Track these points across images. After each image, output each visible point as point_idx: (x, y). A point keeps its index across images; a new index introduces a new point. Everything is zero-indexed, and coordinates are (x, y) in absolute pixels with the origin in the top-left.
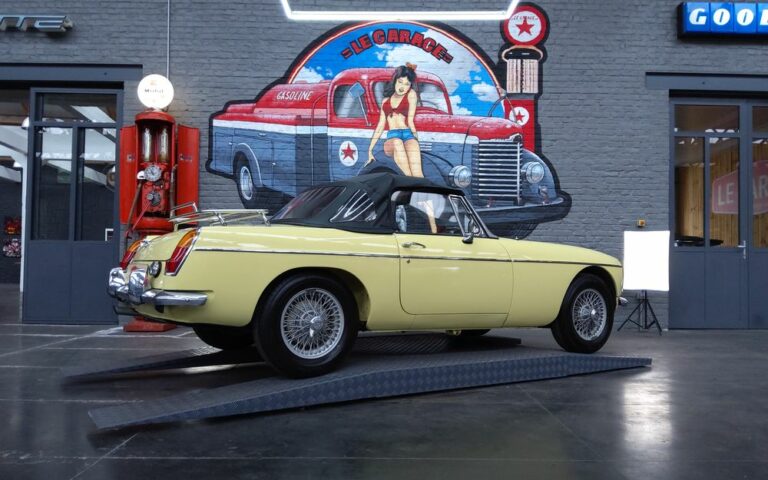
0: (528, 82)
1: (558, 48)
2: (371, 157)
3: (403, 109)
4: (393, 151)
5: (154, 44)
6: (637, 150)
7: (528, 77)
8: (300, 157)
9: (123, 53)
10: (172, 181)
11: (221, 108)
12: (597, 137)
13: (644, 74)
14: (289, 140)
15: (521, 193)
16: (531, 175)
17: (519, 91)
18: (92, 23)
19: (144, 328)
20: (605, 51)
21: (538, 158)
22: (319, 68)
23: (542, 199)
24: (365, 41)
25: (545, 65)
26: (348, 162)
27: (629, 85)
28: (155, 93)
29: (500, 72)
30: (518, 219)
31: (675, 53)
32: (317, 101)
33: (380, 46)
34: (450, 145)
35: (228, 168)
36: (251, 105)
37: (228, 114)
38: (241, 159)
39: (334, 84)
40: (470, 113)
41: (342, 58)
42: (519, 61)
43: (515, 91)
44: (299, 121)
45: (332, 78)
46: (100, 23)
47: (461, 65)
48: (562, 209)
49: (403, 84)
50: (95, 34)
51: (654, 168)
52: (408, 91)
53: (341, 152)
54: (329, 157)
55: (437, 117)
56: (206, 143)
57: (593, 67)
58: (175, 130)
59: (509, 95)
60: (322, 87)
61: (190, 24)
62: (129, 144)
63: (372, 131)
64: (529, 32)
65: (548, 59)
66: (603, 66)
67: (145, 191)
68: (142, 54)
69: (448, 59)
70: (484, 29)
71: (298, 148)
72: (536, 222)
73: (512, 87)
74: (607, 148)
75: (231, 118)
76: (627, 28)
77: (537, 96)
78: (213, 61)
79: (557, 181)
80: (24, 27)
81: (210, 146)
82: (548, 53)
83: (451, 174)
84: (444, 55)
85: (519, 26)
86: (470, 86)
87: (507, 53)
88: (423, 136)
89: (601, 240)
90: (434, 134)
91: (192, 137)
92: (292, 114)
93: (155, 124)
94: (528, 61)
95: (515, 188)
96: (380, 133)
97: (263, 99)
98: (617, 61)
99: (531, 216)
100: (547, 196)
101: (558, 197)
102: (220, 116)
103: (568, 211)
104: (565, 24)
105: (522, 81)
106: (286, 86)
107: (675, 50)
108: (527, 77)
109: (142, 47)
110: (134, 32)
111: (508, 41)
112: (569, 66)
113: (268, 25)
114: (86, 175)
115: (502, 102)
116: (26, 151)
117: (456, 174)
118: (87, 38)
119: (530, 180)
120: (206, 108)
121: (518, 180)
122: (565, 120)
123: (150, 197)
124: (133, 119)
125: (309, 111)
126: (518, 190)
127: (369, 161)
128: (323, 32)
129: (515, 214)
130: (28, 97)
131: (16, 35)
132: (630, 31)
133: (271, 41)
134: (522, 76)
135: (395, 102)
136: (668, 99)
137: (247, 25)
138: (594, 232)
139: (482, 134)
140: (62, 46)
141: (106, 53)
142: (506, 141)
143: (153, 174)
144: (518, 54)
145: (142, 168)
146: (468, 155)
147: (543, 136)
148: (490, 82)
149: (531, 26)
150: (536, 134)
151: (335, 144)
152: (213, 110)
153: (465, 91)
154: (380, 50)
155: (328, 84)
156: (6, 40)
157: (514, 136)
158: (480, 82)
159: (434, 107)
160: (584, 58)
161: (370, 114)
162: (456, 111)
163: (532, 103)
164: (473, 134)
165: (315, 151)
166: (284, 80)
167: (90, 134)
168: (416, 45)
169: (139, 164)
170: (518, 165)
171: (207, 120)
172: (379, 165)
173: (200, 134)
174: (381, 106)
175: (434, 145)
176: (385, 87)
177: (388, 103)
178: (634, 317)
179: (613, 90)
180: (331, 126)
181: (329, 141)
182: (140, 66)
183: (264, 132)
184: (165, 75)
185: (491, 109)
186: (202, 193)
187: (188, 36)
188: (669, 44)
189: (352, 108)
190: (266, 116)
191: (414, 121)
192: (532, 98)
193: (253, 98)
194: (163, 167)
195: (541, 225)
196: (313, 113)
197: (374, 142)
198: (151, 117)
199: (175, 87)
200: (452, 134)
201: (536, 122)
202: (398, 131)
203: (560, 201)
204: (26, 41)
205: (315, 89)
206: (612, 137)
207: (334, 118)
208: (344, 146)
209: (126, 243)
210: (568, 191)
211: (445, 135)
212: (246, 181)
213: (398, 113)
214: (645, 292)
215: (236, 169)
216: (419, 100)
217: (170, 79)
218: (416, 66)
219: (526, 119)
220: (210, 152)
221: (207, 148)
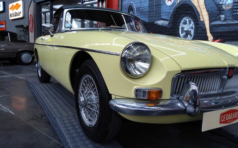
8: (150, 4)
26: (169, 3)
38: (130, 9)
54: (162, 2)
71: (150, 0)
83: (221, 3)
117: (224, 3)
127: (178, 2)
165: (156, 1)
172: (184, 3)
220: (122, 7)
221: (121, 6)
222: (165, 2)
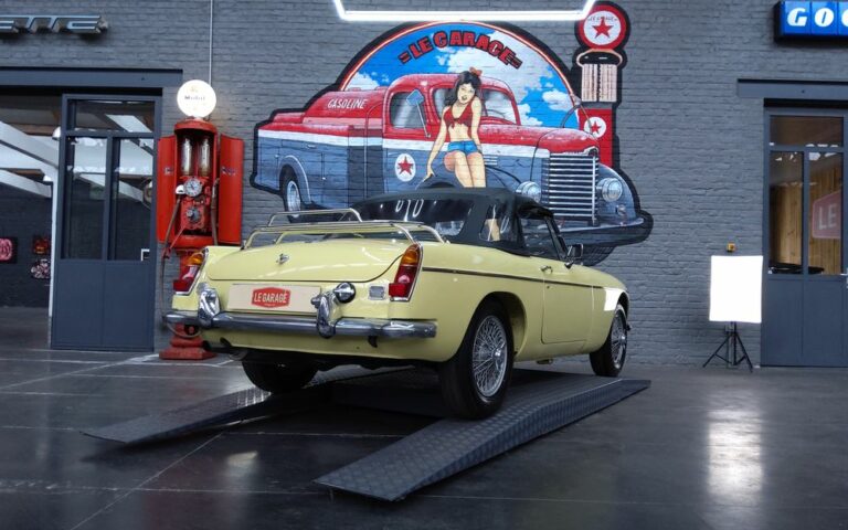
0: (605, 89)
1: (640, 52)
2: (430, 172)
3: (466, 118)
4: (454, 165)
5: (196, 47)
6: (728, 166)
7: (606, 84)
8: (352, 172)
9: (161, 56)
10: (214, 195)
11: (267, 117)
12: (684, 151)
13: (735, 80)
14: (341, 152)
15: (596, 212)
16: (608, 193)
17: (595, 100)
18: (129, 24)
19: (182, 356)
20: (692, 55)
21: (616, 174)
22: (374, 74)
23: (620, 220)
24: (425, 44)
25: (624, 70)
26: (405, 177)
27: (719, 93)
28: (196, 100)
29: (574, 78)
30: (593, 242)
31: (769, 58)
32: (372, 110)
33: (441, 50)
34: (518, 159)
35: (274, 183)
36: (300, 114)
37: (275, 124)
38: (288, 173)
39: (391, 91)
40: (540, 123)
41: (399, 62)
42: (596, 66)
43: (590, 100)
44: (352, 132)
45: (388, 85)
46: (137, 24)
47: (530, 70)
48: (642, 230)
49: (466, 91)
50: (133, 36)
51: (746, 186)
52: (472, 100)
53: (396, 165)
54: (384, 171)
55: (504, 128)
56: (251, 156)
57: (680, 72)
58: (217, 141)
59: (584, 104)
60: (378, 94)
61: (235, 26)
62: (167, 157)
63: (431, 143)
64: (607, 34)
65: (628, 64)
66: (689, 72)
67: (184, 208)
68: (182, 58)
69: (517, 64)
70: (557, 31)
71: (350, 161)
72: (613, 245)
73: (588, 95)
74: (694, 164)
75: (278, 129)
76: (717, 29)
77: (615, 105)
78: (258, 65)
79: (636, 199)
80: (57, 29)
81: (255, 158)
82: (629, 59)
83: (518, 191)
84: (512, 60)
85: (595, 27)
86: (541, 93)
87: (583, 57)
88: (488, 149)
89: (686, 266)
90: (500, 147)
91: (236, 149)
92: (344, 124)
93: (195, 134)
94: (606, 66)
95: (590, 207)
96: (440, 145)
97: (313, 107)
98: (706, 67)
99: (607, 238)
100: (626, 216)
101: (637, 217)
102: (267, 126)
103: (649, 233)
104: (647, 25)
105: (598, 88)
106: (338, 93)
107: (772, 54)
108: (604, 84)
109: (183, 50)
110: (174, 34)
111: (584, 44)
112: (652, 72)
113: (320, 27)
114: (121, 191)
115: (576, 111)
116: (57, 163)
117: (524, 191)
118: (123, 41)
119: (606, 198)
120: (252, 118)
121: (593, 198)
122: (646, 131)
123: (190, 214)
124: (173, 130)
125: (363, 121)
126: (593, 209)
127: (428, 177)
128: (380, 34)
129: (589, 236)
130: (60, 104)
131: (47, 36)
132: (720, 33)
133: (322, 44)
134: (599, 83)
135: (457, 112)
136: (762, 109)
137: (297, 26)
138: (679, 257)
139: (553, 147)
140: (97, 49)
141: (144, 56)
142: (580, 154)
143: (193, 188)
144: (594, 59)
145: (181, 182)
146: (537, 170)
147: (621, 150)
148: (562, 89)
149: (610, 27)
150: (613, 147)
151: (391, 157)
152: (259, 119)
153: (535, 100)
154: (442, 54)
155: (385, 91)
156: (37, 42)
157: (589, 149)
158: (551, 90)
159: (501, 117)
160: (669, 63)
161: (430, 125)
162: (524, 120)
163: (610, 114)
164: (544, 147)
165: (370, 165)
166: (336, 86)
167: (125, 143)
168: (481, 48)
169: (178, 178)
170: (594, 182)
171: (251, 130)
172: (440, 180)
173: (244, 146)
174: (442, 115)
175: (500, 158)
176: (446, 94)
177: (449, 112)
178: (722, 352)
179: (700, 99)
180: (387, 137)
181: (385, 153)
182: (180, 71)
183: (313, 143)
184: (207, 81)
185: (564, 119)
186: (246, 210)
187: (232, 38)
188: (765, 48)
189: (410, 118)
190: (316, 126)
191: (478, 132)
192: (610, 107)
193: (302, 106)
194: (204, 181)
195: (618, 249)
196: (367, 123)
197: (433, 155)
198: (191, 126)
199: (218, 94)
200: (520, 147)
201: (614, 133)
202: (461, 143)
203: (640, 221)
204: (59, 42)
205: (369, 96)
206: (699, 152)
207: (390, 129)
208: (401, 159)
209: (163, 263)
210: (649, 211)
211: (511, 148)
212: (293, 197)
213: (461, 123)
214: (735, 324)
215: (283, 183)
216: (484, 109)
217: (212, 86)
218: (481, 72)
219: (602, 131)
220: (255, 165)
221: (252, 162)
222: (394, 172)
